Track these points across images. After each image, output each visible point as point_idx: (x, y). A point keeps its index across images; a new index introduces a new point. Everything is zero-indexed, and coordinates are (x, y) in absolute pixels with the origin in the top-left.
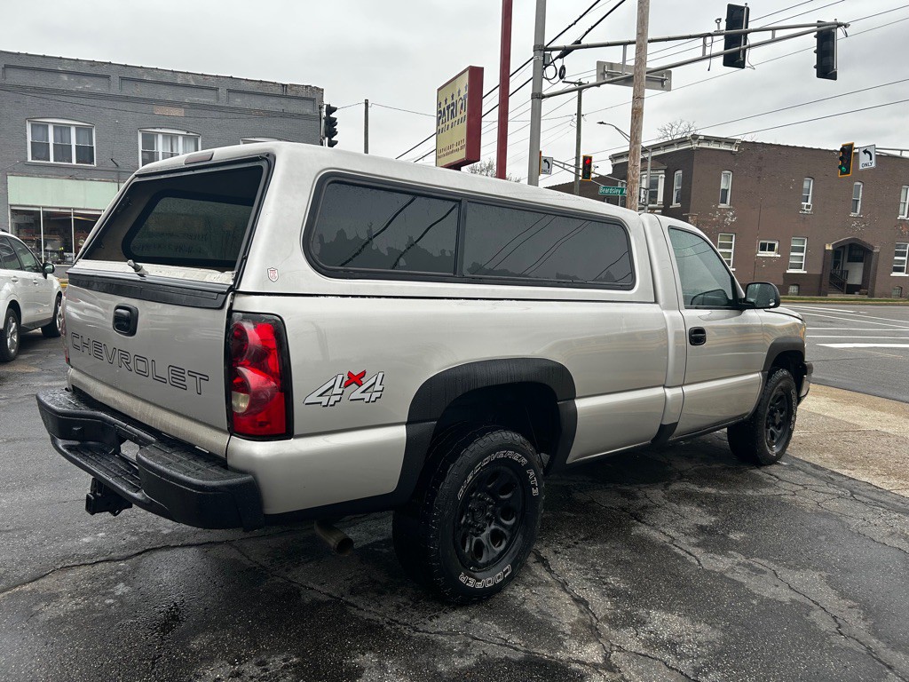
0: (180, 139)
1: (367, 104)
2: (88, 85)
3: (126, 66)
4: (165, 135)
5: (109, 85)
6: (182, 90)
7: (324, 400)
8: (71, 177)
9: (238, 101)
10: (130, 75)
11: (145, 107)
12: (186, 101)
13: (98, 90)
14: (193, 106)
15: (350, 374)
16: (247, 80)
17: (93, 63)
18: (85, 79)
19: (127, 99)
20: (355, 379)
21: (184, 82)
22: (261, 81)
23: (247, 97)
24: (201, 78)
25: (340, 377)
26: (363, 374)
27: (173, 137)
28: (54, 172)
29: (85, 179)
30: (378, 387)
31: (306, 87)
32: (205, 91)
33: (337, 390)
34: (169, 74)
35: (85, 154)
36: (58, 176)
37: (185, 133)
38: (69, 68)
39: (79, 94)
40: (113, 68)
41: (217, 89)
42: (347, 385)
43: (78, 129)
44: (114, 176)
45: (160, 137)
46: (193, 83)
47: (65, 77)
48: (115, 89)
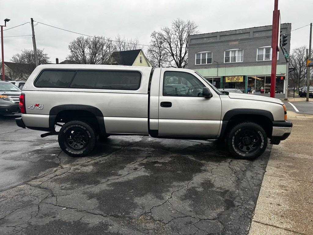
0: (237, 51)
1: (311, 25)
2: (212, 40)
3: (222, 32)
4: (232, 51)
5: (217, 39)
6: (238, 36)
7: (31, 108)
8: (205, 68)
9: (257, 35)
10: (223, 34)
11: (226, 44)
12: (239, 39)
13: (214, 41)
14: (241, 40)
15: (36, 104)
16: (260, 27)
17: (213, 33)
18: (210, 38)
19: (222, 42)
20: (37, 105)
21: (239, 33)
22: (266, 26)
23: (260, 33)
24: (244, 30)
25: (34, 105)
26: (39, 104)
27: (235, 51)
28: (201, 67)
29: (209, 68)
30: (42, 107)
31: (284, 24)
32: (245, 34)
33: (33, 107)
34: (234, 31)
35: (209, 60)
36: (202, 68)
37: (238, 49)
38: (206, 36)
39: (209, 43)
40: (218, 33)
41: (249, 33)
42: (35, 106)
43: (208, 53)
44: (217, 66)
45: (231, 52)
46: (242, 32)
47: (205, 39)
48: (218, 40)
